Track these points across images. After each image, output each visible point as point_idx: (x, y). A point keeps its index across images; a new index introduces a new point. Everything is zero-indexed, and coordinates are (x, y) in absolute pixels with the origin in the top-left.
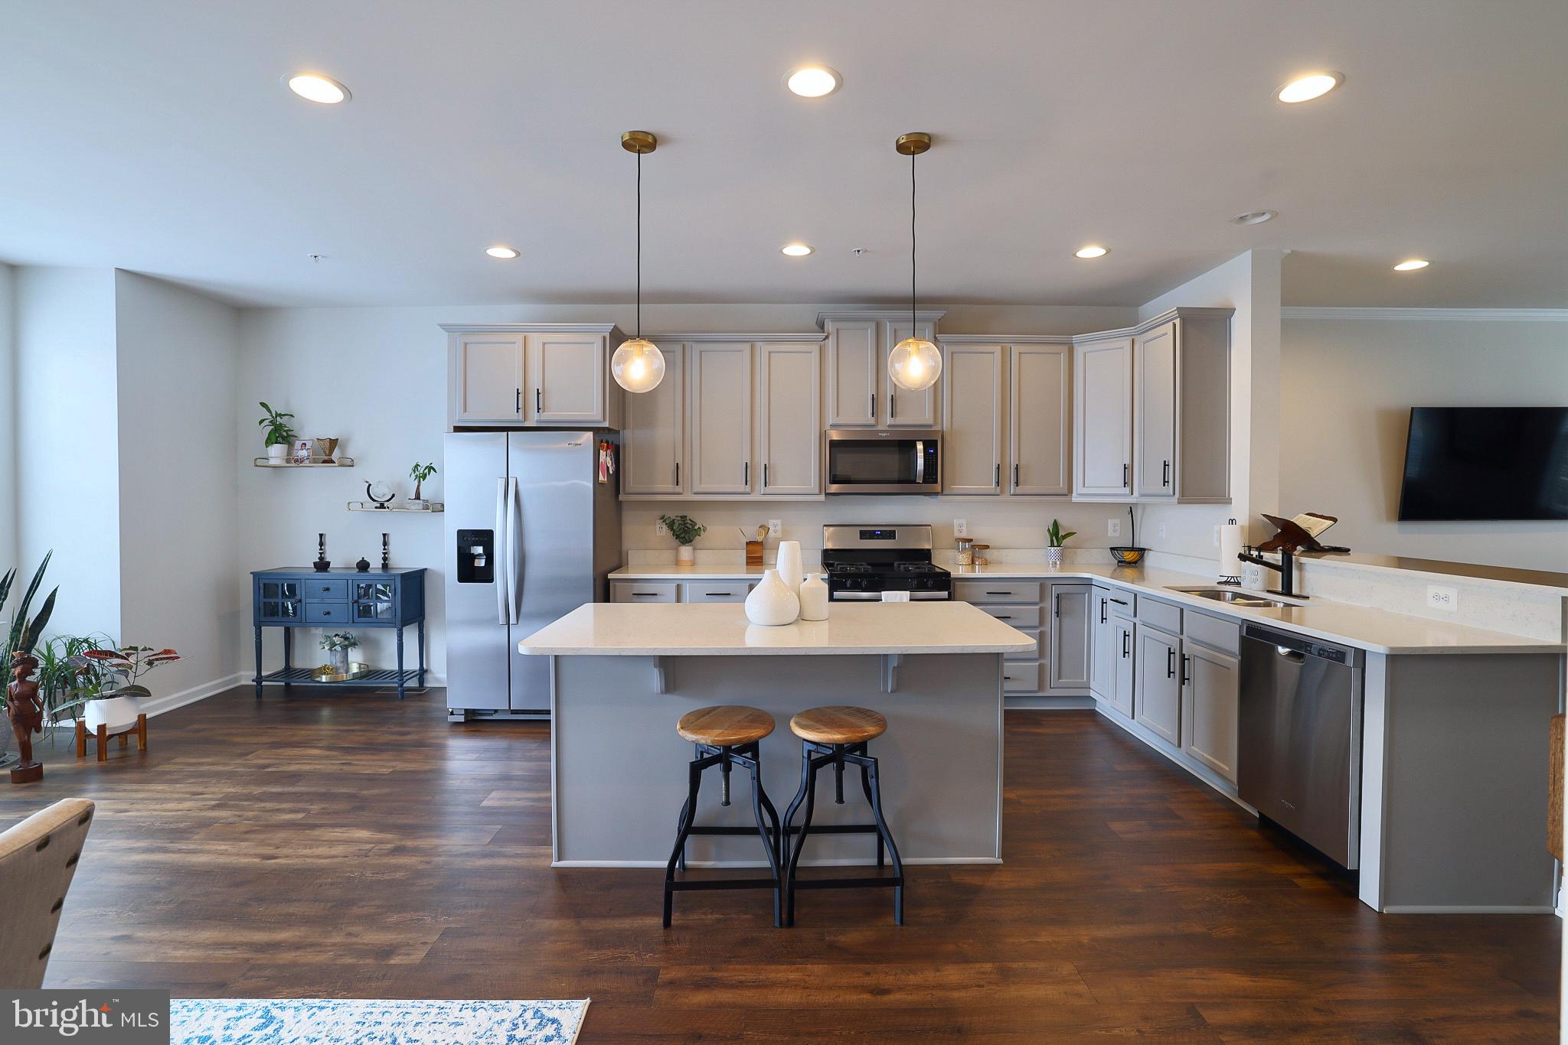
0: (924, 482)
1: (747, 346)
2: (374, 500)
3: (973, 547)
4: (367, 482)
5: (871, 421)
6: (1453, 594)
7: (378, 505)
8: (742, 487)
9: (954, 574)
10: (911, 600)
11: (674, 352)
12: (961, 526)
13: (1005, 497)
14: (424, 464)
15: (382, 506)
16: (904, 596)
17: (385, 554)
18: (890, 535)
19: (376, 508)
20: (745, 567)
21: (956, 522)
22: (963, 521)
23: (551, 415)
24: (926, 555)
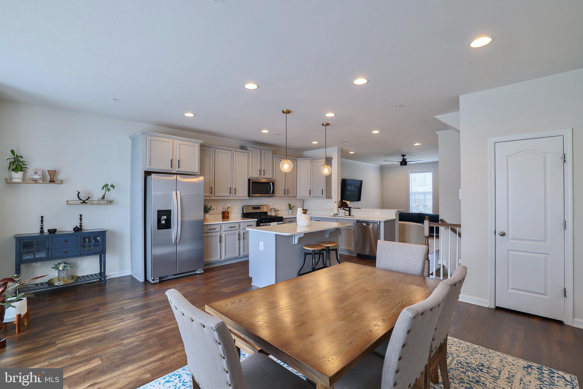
0: (272, 194)
1: (230, 152)
2: (81, 200)
3: (276, 211)
4: (78, 191)
5: (259, 176)
6: (380, 213)
7: (82, 202)
8: (228, 194)
9: (284, 217)
10: (277, 224)
11: (210, 151)
12: (271, 205)
13: (285, 197)
14: (110, 184)
15: (84, 202)
16: (276, 223)
17: (80, 223)
18: (259, 208)
19: (81, 203)
20: (222, 219)
21: (270, 204)
22: (272, 204)
23: (182, 169)
24: (266, 213)
